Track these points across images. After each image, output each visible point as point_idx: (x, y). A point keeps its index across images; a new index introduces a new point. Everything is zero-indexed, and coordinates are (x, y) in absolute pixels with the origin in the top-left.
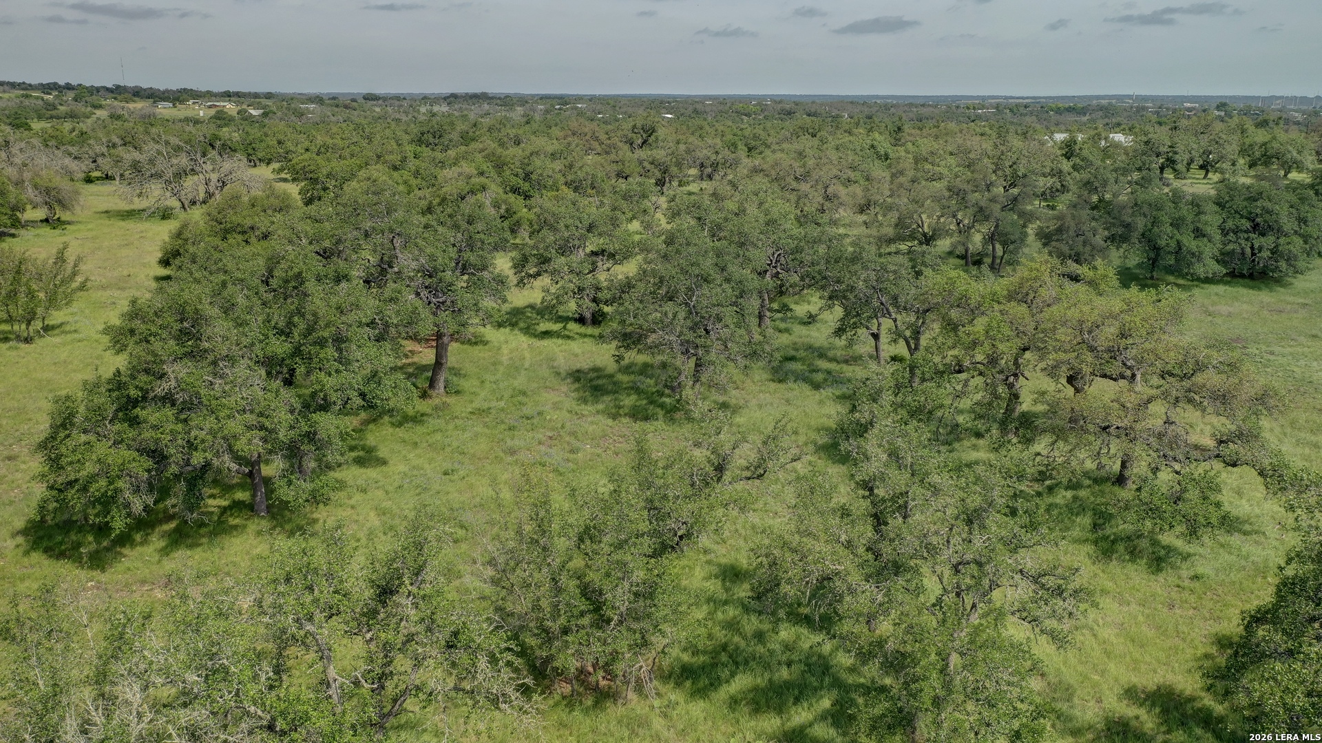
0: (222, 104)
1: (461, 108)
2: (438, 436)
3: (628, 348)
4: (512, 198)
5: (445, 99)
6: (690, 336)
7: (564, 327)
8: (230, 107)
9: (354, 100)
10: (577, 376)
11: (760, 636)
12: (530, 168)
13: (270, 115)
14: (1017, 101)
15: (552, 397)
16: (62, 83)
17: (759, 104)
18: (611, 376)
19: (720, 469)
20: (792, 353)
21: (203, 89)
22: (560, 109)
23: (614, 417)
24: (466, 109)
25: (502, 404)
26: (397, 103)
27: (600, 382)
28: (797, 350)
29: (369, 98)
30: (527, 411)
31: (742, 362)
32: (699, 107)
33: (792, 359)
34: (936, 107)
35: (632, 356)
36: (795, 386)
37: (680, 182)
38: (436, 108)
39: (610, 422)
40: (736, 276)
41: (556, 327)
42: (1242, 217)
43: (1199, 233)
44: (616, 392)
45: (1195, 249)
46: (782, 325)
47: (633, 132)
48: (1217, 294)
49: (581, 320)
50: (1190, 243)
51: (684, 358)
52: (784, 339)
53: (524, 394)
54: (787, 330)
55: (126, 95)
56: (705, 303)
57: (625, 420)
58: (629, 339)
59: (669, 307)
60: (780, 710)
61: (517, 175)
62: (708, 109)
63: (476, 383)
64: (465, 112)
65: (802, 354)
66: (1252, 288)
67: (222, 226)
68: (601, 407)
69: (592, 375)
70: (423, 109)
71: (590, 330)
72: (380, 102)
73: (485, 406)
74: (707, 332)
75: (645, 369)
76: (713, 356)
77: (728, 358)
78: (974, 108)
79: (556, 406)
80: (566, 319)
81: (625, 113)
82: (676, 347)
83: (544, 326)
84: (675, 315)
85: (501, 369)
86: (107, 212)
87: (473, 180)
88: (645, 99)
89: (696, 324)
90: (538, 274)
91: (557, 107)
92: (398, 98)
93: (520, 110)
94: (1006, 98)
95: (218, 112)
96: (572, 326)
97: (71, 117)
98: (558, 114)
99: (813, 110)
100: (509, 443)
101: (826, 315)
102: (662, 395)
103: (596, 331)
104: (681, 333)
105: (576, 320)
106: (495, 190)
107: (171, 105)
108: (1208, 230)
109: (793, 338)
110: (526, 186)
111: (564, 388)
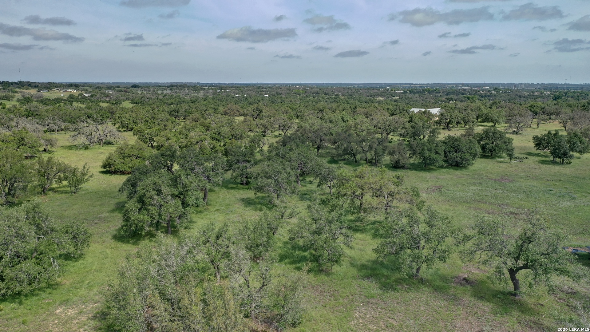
0: (70, 90)
1: (176, 92)
2: (208, 216)
3: (258, 191)
4: (215, 142)
5: (168, 87)
6: (275, 188)
7: (237, 186)
9: (128, 88)
10: (243, 200)
11: (292, 253)
12: (220, 131)
13: (94, 96)
14: (415, 86)
15: (237, 206)
17: (304, 89)
18: (253, 200)
19: (282, 216)
20: (306, 192)
23: (255, 210)
24: (179, 92)
25: (223, 208)
26: (148, 89)
27: (250, 202)
28: (307, 191)
30: (231, 209)
31: (290, 195)
32: (279, 91)
33: (306, 194)
34: (379, 90)
35: (260, 194)
36: (306, 202)
37: (271, 131)
38: (165, 92)
39: (254, 212)
40: (288, 171)
41: (235, 186)
42: (452, 147)
43: (437, 153)
44: (255, 204)
45: (435, 158)
46: (304, 184)
47: (253, 112)
48: (443, 172)
49: (242, 184)
50: (433, 156)
51: (274, 194)
52: (304, 188)
53: (229, 205)
54: (305, 186)
55: (26, 86)
56: (280, 179)
57: (258, 211)
58: (259, 189)
59: (270, 180)
60: (295, 264)
61: (215, 134)
62: (282, 92)
63: (215, 202)
64: (178, 94)
65: (309, 193)
66: (455, 169)
67: (123, 155)
68: (251, 208)
69: (247, 200)
70: (159, 92)
71: (245, 187)
72: (140, 89)
73: (219, 208)
74: (280, 187)
75: (263, 198)
76: (282, 193)
77: (286, 194)
78: (394, 91)
79: (238, 208)
80: (238, 183)
81: (247, 94)
82: (272, 191)
83: (231, 186)
84: (271, 182)
85: (221, 198)
86: (62, 147)
87: (201, 136)
88: (255, 86)
89: (277, 185)
90: (229, 170)
91: (218, 91)
93: (202, 93)
94: (410, 84)
95: (70, 95)
96: (240, 186)
97: (6, 98)
98: (218, 95)
99: (327, 92)
100: (228, 217)
101: (315, 181)
102: (268, 204)
103: (247, 187)
104: (273, 187)
105: (241, 184)
106: (209, 140)
107: (47, 91)
108: (439, 152)
109: (307, 188)
110: (219, 138)
111: (240, 203)
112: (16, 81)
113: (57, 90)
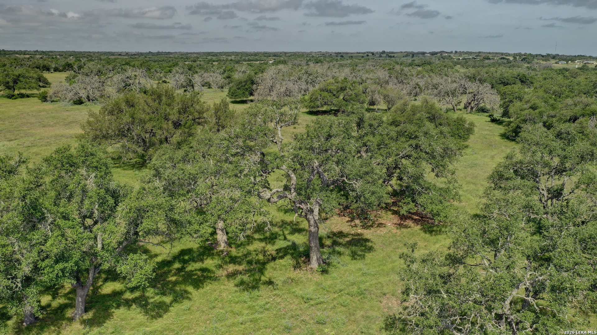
0: (592, 62)
8: (595, 63)
16: (523, 53)
21: (588, 55)
95: (583, 66)
107: (565, 62)
112: (545, 54)
113: (578, 62)
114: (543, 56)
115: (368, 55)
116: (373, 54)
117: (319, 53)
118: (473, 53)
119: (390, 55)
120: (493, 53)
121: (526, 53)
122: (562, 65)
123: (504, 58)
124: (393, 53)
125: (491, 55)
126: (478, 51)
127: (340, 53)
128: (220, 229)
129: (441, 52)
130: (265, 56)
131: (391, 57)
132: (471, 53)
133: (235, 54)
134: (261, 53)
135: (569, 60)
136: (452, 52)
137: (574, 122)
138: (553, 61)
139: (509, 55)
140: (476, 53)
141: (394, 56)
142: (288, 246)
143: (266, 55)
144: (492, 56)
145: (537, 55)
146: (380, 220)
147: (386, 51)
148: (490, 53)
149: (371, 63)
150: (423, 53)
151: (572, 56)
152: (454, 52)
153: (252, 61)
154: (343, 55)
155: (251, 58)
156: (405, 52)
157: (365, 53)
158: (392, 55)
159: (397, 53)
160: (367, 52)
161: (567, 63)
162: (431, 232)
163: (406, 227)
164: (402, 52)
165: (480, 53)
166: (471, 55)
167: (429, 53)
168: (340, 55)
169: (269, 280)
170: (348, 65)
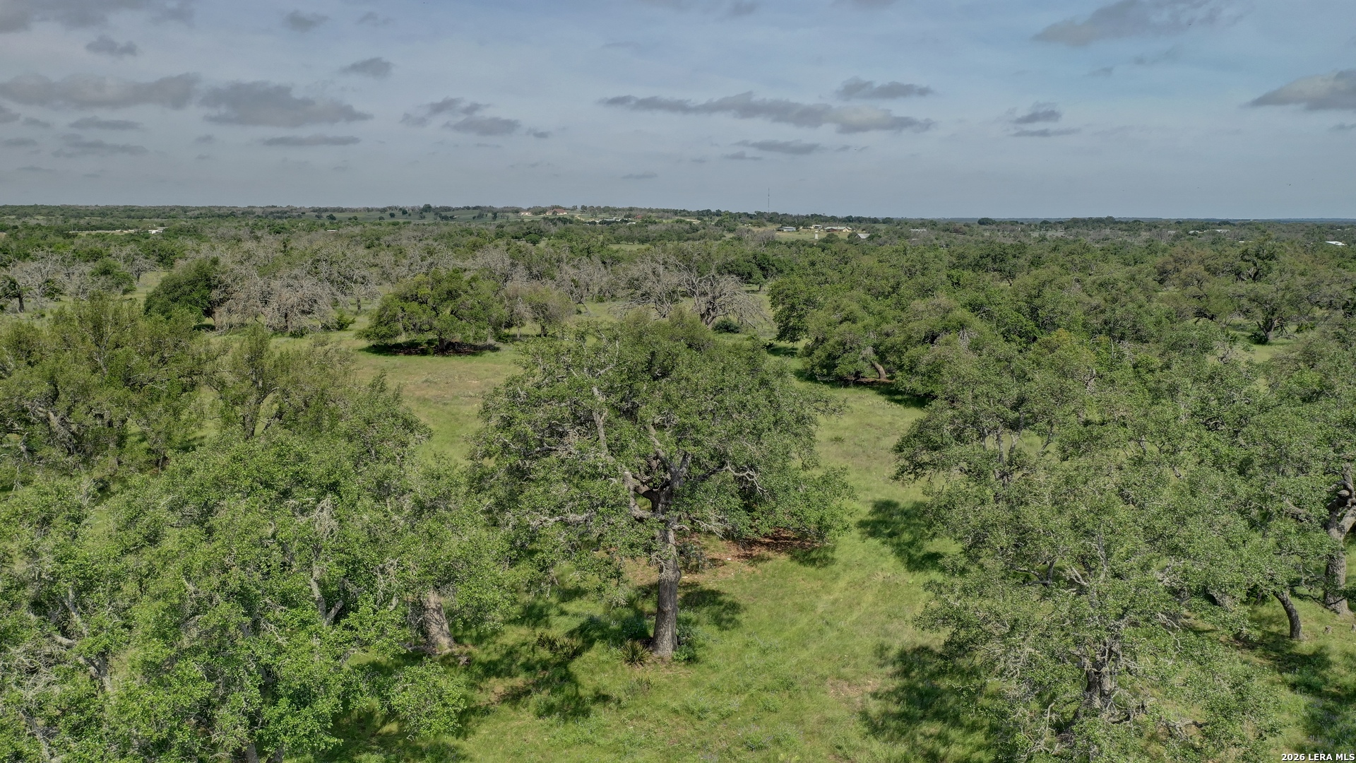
0: (835, 228)
1: (1077, 233)
8: (845, 230)
9: (967, 225)
12: (1037, 302)
13: (876, 238)
16: (713, 210)
21: (829, 215)
22: (1195, 234)
24: (1083, 234)
26: (1011, 227)
29: (983, 222)
38: (1050, 233)
47: (1243, 260)
61: (1018, 310)
64: (1081, 237)
72: (993, 226)
87: (951, 315)
91: (1192, 232)
92: (1014, 223)
93: (1145, 235)
95: (830, 235)
98: (1189, 239)
107: (794, 229)
110: (1029, 325)
112: (751, 212)
113: (816, 228)
114: (750, 216)
115: (392, 215)
116: (404, 212)
117: (273, 210)
118: (619, 210)
119: (444, 214)
120: (657, 211)
121: (719, 211)
122: (789, 234)
123: (681, 222)
124: (448, 209)
125: (654, 215)
126: (627, 206)
127: (326, 210)
128: (434, 610)
129: (553, 208)
130: (129, 217)
131: (445, 218)
132: (614, 211)
133: (45, 211)
134: (117, 208)
135: (799, 225)
136: (575, 208)
137: (932, 342)
138: (771, 227)
139: (689, 214)
140: (623, 210)
141: (452, 218)
142: (582, 625)
143: (133, 214)
144: (658, 217)
145: (740, 215)
146: (707, 552)
147: (432, 206)
148: (651, 210)
149: (411, 234)
150: (517, 211)
151: (803, 217)
152: (579, 207)
153: (100, 228)
154: (335, 215)
155: (95, 221)
156: (475, 208)
157: (384, 210)
158: (449, 214)
159: (458, 209)
160: (390, 208)
161: (797, 230)
162: (813, 562)
163: (761, 559)
164: (468, 208)
165: (631, 209)
166: (615, 215)
167: (528, 210)
168: (325, 215)
169: (596, 693)
170: (358, 238)
